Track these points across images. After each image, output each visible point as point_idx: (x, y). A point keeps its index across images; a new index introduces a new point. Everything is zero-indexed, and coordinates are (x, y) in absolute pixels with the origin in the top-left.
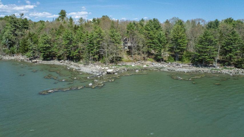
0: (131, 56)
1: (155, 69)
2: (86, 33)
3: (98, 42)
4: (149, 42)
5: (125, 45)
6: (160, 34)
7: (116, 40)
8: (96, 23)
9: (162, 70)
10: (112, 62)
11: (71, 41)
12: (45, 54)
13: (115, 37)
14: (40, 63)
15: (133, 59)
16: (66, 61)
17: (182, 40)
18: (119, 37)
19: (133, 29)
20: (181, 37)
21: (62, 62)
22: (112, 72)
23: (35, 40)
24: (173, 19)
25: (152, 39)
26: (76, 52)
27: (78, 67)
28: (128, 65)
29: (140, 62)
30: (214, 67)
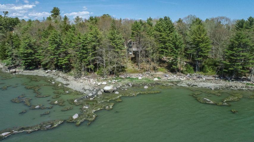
0: (137, 65)
1: (170, 84)
2: (79, 35)
3: (94, 48)
4: (161, 46)
5: (130, 49)
6: (176, 36)
7: (117, 45)
8: (93, 23)
9: (179, 85)
10: (112, 73)
11: (59, 45)
12: (26, 62)
13: (115, 40)
14: (20, 73)
15: (140, 69)
16: (53, 71)
17: (205, 44)
18: (121, 41)
19: (140, 29)
20: (204, 40)
21: (47, 73)
22: (111, 90)
23: (16, 43)
24: (188, 17)
25: (164, 43)
26: (65, 60)
27: (67, 80)
28: (133, 77)
29: (149, 72)
30: (249, 80)
